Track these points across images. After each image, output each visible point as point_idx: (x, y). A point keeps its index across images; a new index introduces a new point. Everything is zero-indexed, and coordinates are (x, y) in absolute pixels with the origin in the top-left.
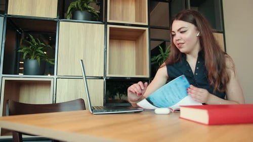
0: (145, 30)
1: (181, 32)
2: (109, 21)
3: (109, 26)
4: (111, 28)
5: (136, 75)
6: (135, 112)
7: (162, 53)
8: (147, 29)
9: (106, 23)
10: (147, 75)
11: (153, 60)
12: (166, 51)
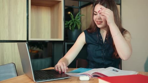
6: (65, 79)
7: (73, 19)
10: (62, 38)
11: (66, 25)
12: (76, 17)
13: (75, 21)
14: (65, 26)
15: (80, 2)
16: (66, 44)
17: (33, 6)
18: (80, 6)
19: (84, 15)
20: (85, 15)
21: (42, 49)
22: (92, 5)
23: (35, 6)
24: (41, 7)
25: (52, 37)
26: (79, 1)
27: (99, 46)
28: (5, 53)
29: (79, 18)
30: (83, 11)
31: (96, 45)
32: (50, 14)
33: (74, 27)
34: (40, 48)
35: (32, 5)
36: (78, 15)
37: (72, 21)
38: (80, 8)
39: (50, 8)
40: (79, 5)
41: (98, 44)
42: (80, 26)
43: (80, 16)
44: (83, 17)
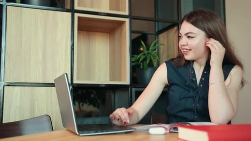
0: (124, 22)
1: (189, 37)
2: (76, 8)
3: (77, 15)
4: (79, 18)
5: (110, 80)
6: (126, 133)
7: (146, 52)
8: (127, 20)
9: (73, 11)
10: (127, 81)
11: (134, 60)
12: (150, 49)
13: (148, 54)
14: (131, 62)
15: (156, 23)
16: (134, 90)
17: (81, 32)
18: (157, 30)
19: (164, 45)
20: (166, 43)
21: (98, 107)
22: (176, 28)
23: (84, 32)
24: (94, 33)
25: (111, 79)
26: (155, 21)
27: (189, 91)
28: (36, 103)
29: (155, 50)
30: (162, 38)
31: (184, 89)
32: (108, 45)
33: (147, 62)
34: (94, 106)
35: (79, 29)
36: (155, 45)
37: (145, 54)
38: (158, 35)
39: (108, 34)
40: (155, 30)
41: (188, 87)
42: (156, 61)
43: (157, 45)
44: (161, 47)
